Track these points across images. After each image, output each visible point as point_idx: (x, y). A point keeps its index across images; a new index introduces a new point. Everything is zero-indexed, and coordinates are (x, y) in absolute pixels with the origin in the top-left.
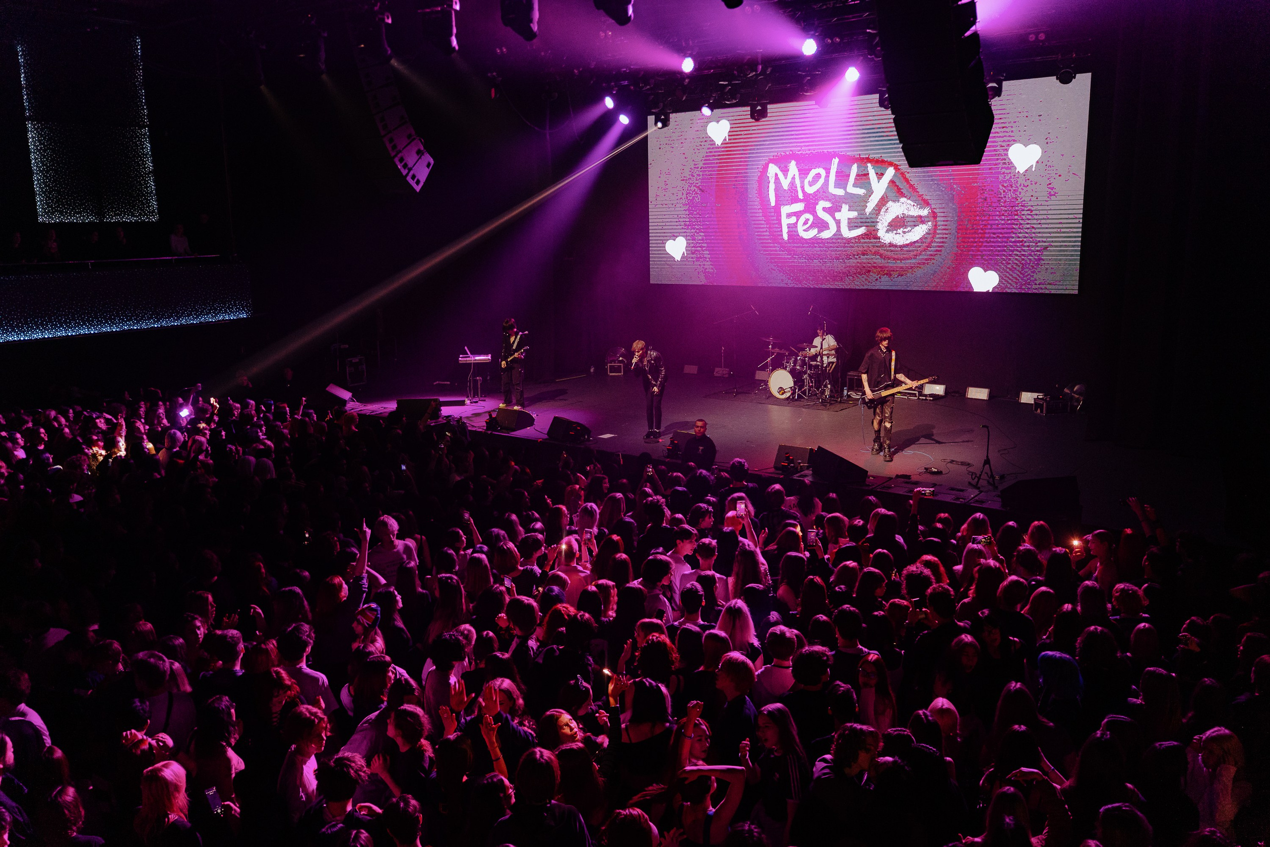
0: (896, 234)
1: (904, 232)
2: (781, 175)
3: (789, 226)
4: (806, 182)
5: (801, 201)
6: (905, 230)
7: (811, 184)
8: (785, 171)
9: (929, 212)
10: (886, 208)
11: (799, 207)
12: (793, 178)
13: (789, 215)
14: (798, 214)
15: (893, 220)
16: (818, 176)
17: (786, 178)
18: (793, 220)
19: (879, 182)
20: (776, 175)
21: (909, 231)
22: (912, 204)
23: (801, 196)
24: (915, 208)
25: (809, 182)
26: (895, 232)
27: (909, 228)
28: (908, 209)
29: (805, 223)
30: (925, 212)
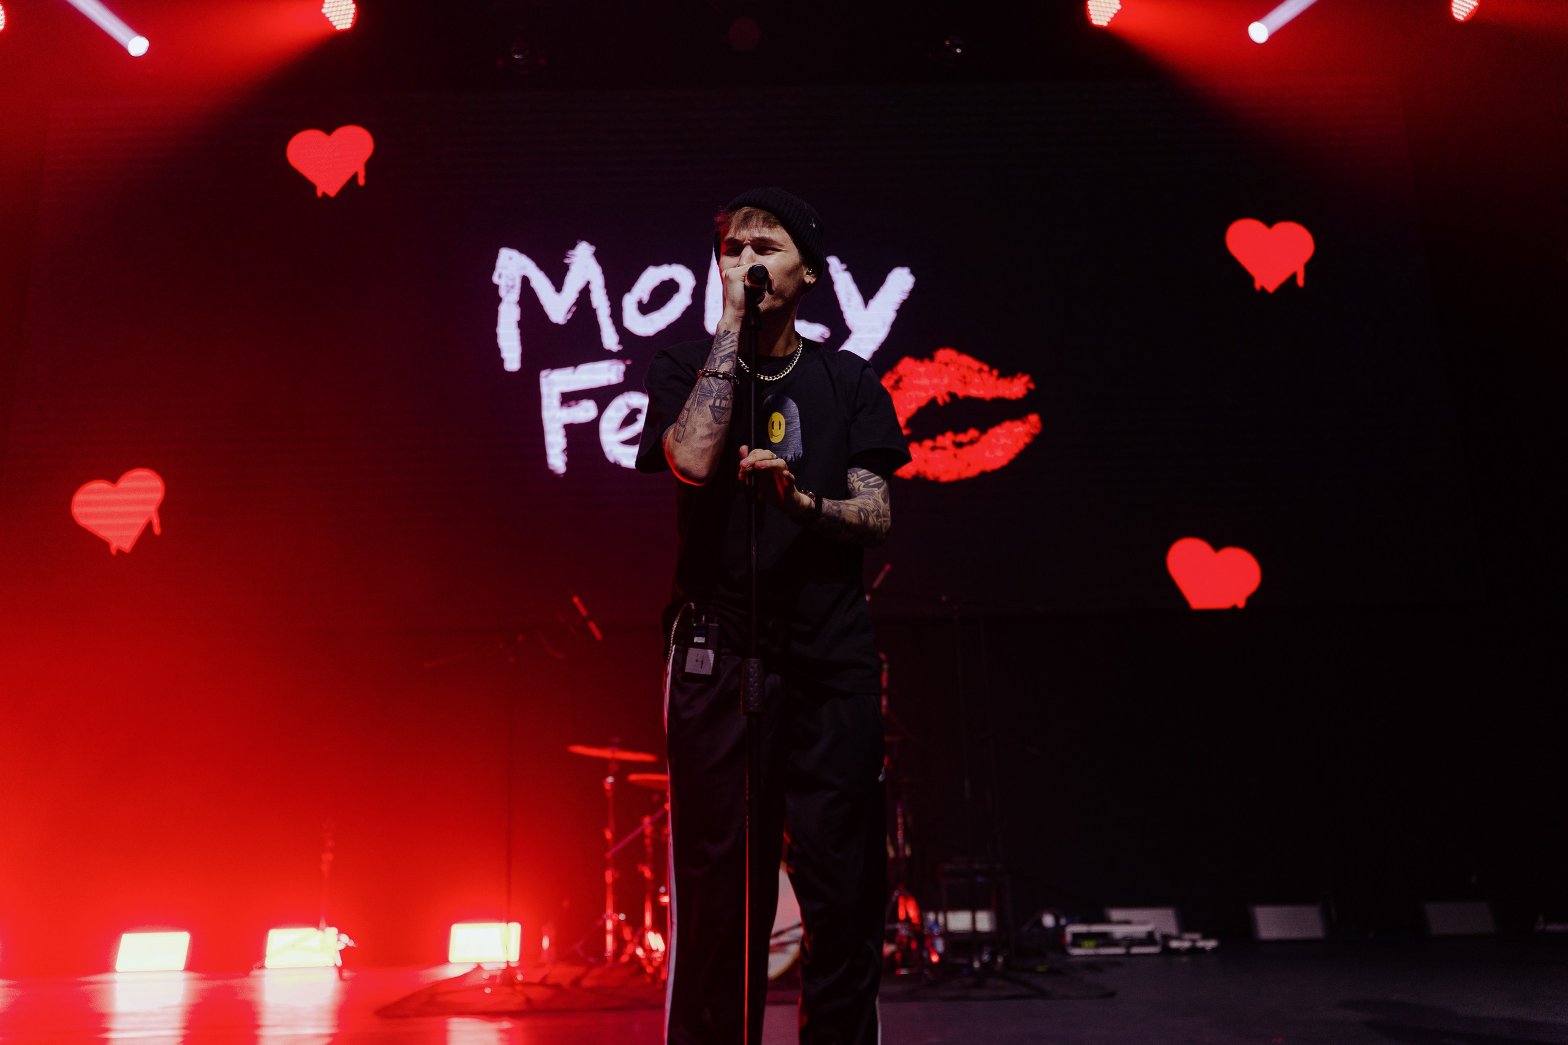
0: (934, 448)
1: (959, 445)
2: (541, 284)
3: (571, 430)
4: (630, 302)
5: (608, 355)
6: (962, 438)
7: (645, 309)
8: (558, 277)
9: (1028, 389)
10: (895, 377)
11: (608, 373)
12: (585, 292)
13: (569, 398)
14: (603, 396)
15: (921, 411)
16: (665, 292)
17: (558, 286)
18: (585, 411)
19: (866, 303)
20: (525, 281)
21: (972, 442)
22: (976, 365)
23: (610, 340)
24: (985, 376)
25: (640, 303)
26: (928, 443)
27: (973, 433)
28: (964, 381)
29: (630, 419)
30: (1016, 388)
